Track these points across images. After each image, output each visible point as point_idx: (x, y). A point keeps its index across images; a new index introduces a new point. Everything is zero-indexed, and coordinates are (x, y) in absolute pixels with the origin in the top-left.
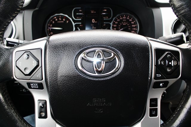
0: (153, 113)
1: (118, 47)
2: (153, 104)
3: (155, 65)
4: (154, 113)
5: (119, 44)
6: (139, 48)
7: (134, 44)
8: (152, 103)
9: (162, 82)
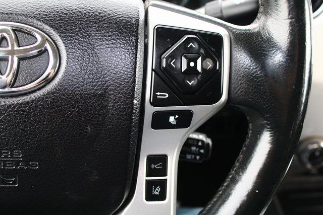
0: (155, 192)
1: (55, 20)
2: (155, 168)
3: (152, 70)
4: (157, 192)
5: (58, 12)
6: (111, 23)
7: (100, 13)
8: (153, 166)
9: (173, 113)
